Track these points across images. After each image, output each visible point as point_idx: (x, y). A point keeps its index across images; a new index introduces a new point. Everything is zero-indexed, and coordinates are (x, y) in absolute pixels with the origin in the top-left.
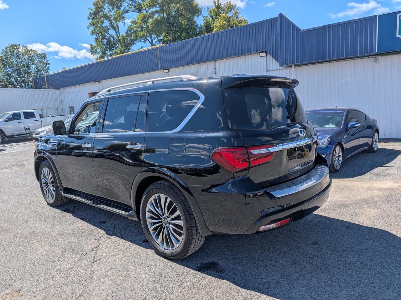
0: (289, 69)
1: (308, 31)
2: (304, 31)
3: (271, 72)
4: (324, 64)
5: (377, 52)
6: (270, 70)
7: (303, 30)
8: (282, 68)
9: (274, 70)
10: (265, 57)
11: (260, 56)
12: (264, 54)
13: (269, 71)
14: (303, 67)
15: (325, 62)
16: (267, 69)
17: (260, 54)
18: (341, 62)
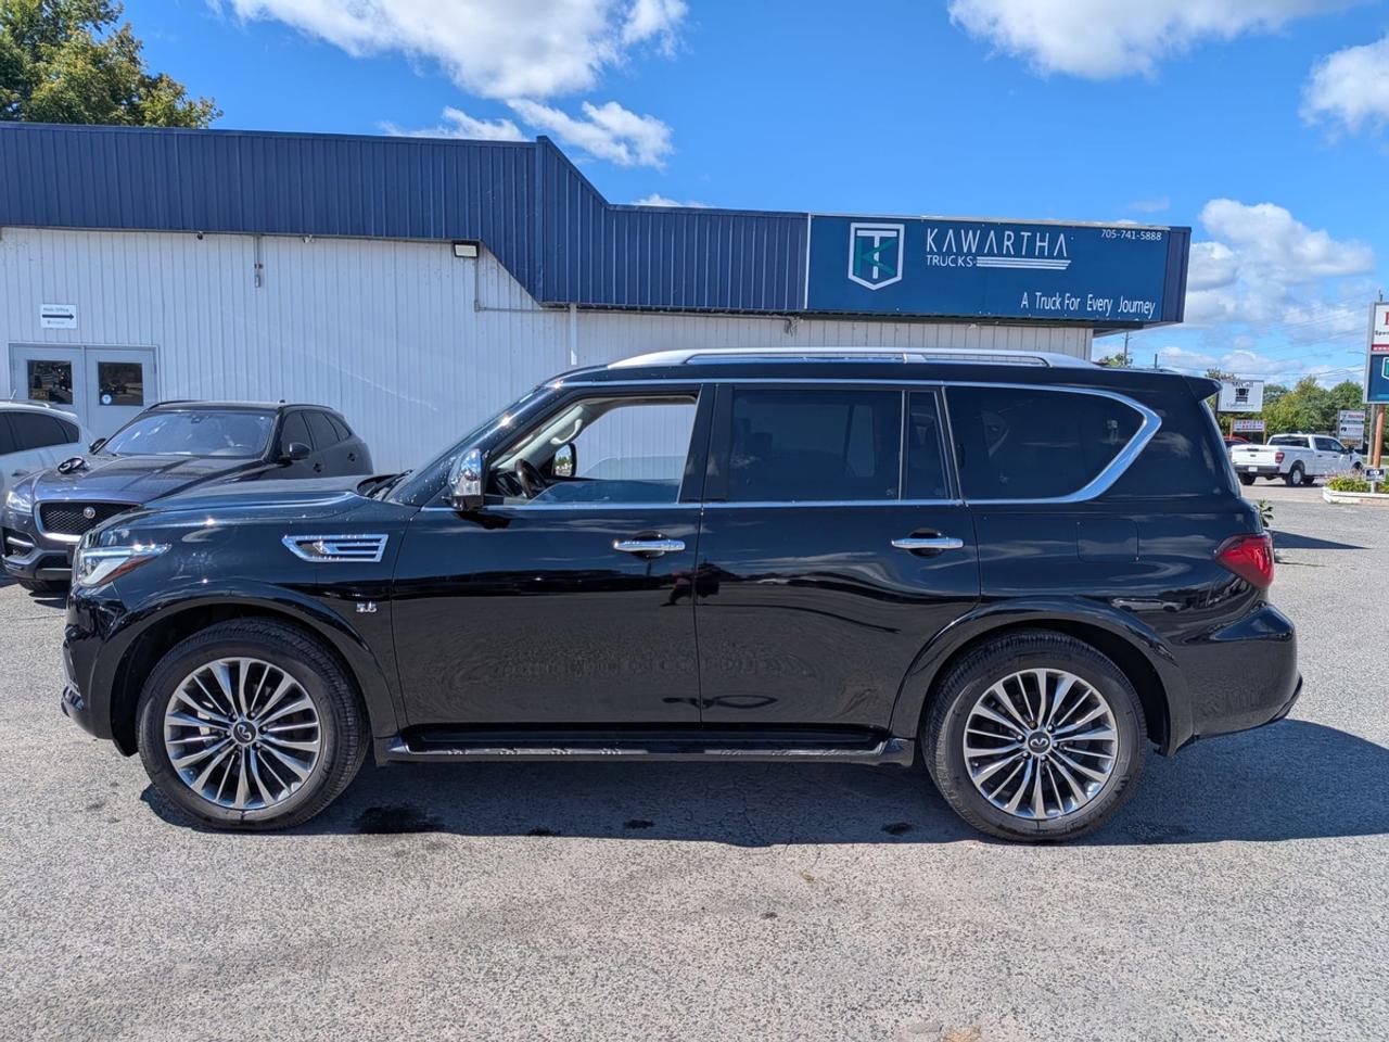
0: (553, 314)
1: (630, 212)
2: (617, 209)
3: (491, 313)
4: (660, 317)
5: (806, 307)
6: (490, 306)
7: (615, 206)
8: (530, 308)
9: (505, 310)
10: (472, 261)
11: (456, 256)
12: (471, 251)
13: (486, 309)
14: (600, 315)
15: (661, 312)
16: (476, 301)
17: (457, 246)
18: (703, 319)
